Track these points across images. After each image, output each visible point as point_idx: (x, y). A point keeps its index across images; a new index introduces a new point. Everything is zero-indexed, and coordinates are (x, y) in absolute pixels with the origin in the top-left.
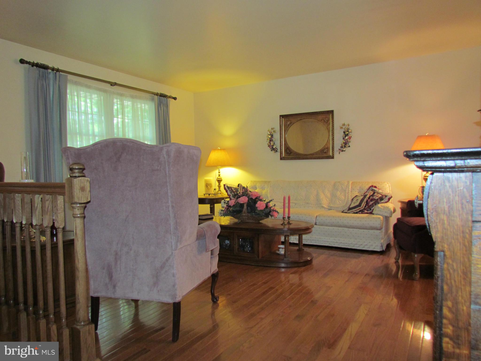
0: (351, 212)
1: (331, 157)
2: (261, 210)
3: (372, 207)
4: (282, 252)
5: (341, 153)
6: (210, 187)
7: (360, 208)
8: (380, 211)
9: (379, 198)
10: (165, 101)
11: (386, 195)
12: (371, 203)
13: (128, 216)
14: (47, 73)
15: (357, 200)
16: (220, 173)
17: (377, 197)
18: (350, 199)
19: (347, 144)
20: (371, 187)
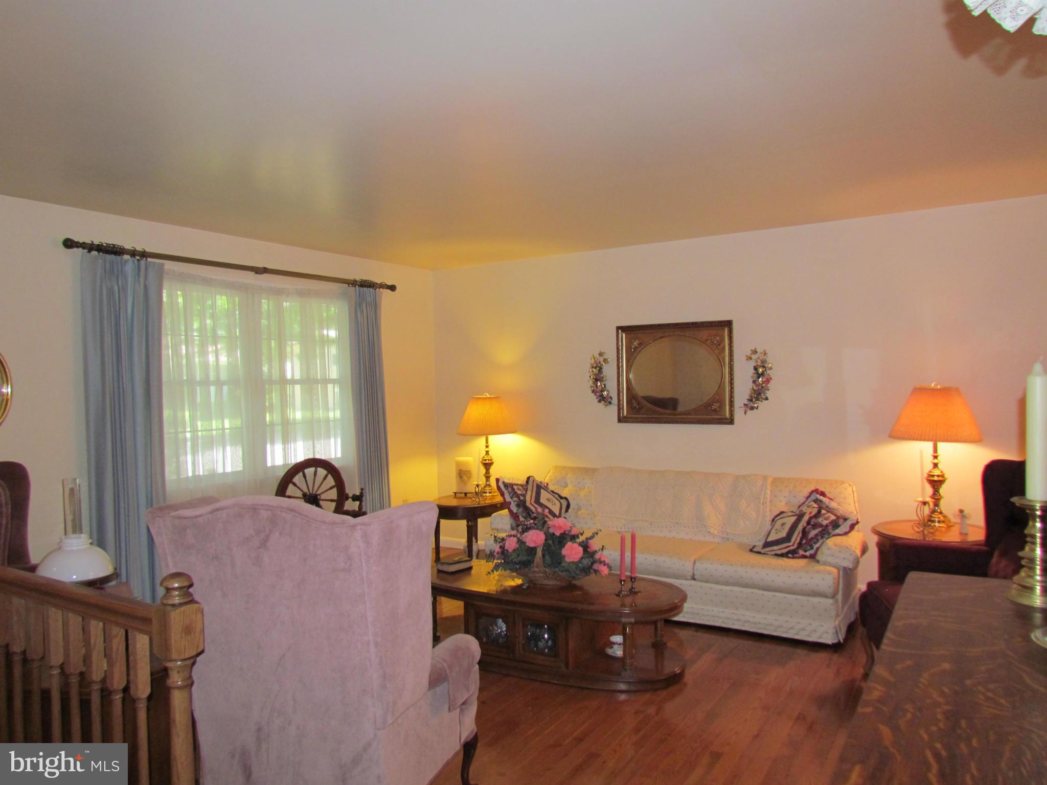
0: (770, 551)
1: (727, 421)
2: (573, 562)
3: (816, 543)
4: (618, 652)
5: (749, 412)
6: (466, 479)
7: (789, 546)
8: (833, 556)
9: (829, 523)
10: (372, 295)
11: (846, 517)
12: (813, 533)
13: (284, 655)
14: (122, 264)
15: (783, 524)
16: (489, 447)
17: (826, 519)
18: (769, 518)
19: (762, 395)
20: (814, 494)
